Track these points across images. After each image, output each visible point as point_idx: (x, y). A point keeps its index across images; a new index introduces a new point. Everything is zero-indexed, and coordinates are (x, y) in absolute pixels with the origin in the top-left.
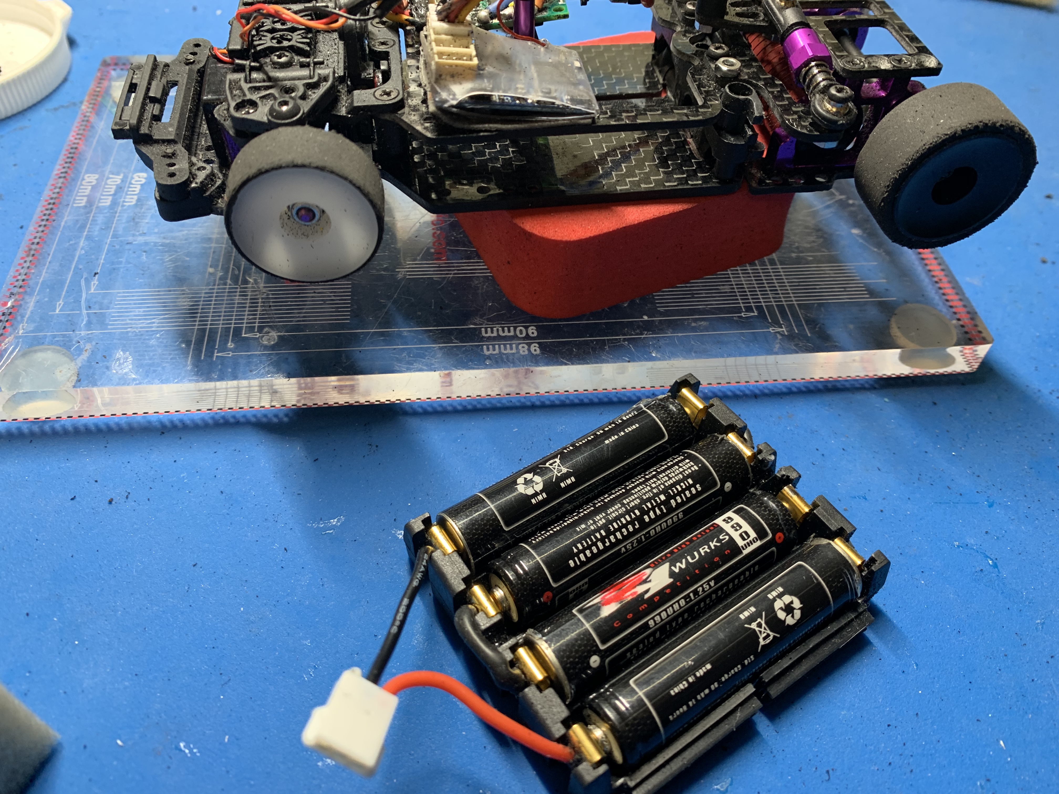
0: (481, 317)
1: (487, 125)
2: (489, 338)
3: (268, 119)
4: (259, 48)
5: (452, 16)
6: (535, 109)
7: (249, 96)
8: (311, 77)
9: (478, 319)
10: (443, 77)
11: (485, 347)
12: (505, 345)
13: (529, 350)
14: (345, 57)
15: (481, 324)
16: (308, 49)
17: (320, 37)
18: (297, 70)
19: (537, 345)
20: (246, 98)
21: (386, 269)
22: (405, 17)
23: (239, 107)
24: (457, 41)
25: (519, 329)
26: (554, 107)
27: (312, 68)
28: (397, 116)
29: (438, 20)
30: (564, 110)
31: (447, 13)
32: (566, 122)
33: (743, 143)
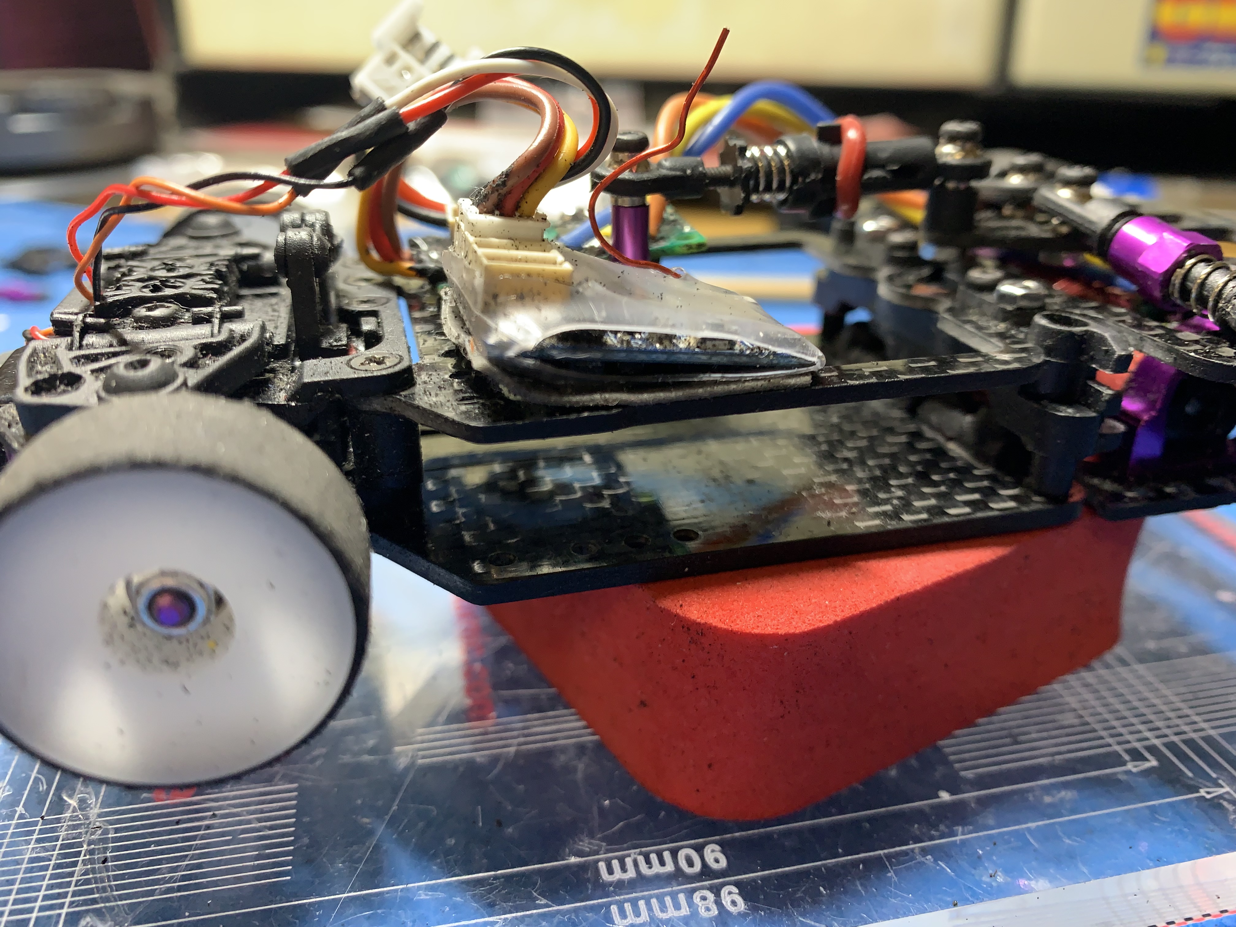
0: (592, 835)
1: (597, 396)
2: (620, 886)
3: (99, 399)
4: (113, 299)
5: (510, 202)
6: (693, 360)
7: (68, 369)
8: (212, 336)
9: (587, 840)
10: (500, 297)
11: (614, 909)
12: (660, 899)
13: (718, 903)
15: (597, 853)
16: (214, 295)
18: (186, 328)
19: (735, 890)
20: (60, 374)
21: (372, 751)
22: (407, 264)
23: (40, 389)
24: (522, 247)
25: (682, 854)
26: (733, 354)
27: (216, 321)
28: (400, 400)
29: (480, 213)
30: (754, 359)
31: (499, 194)
32: (760, 383)
33: (1094, 414)
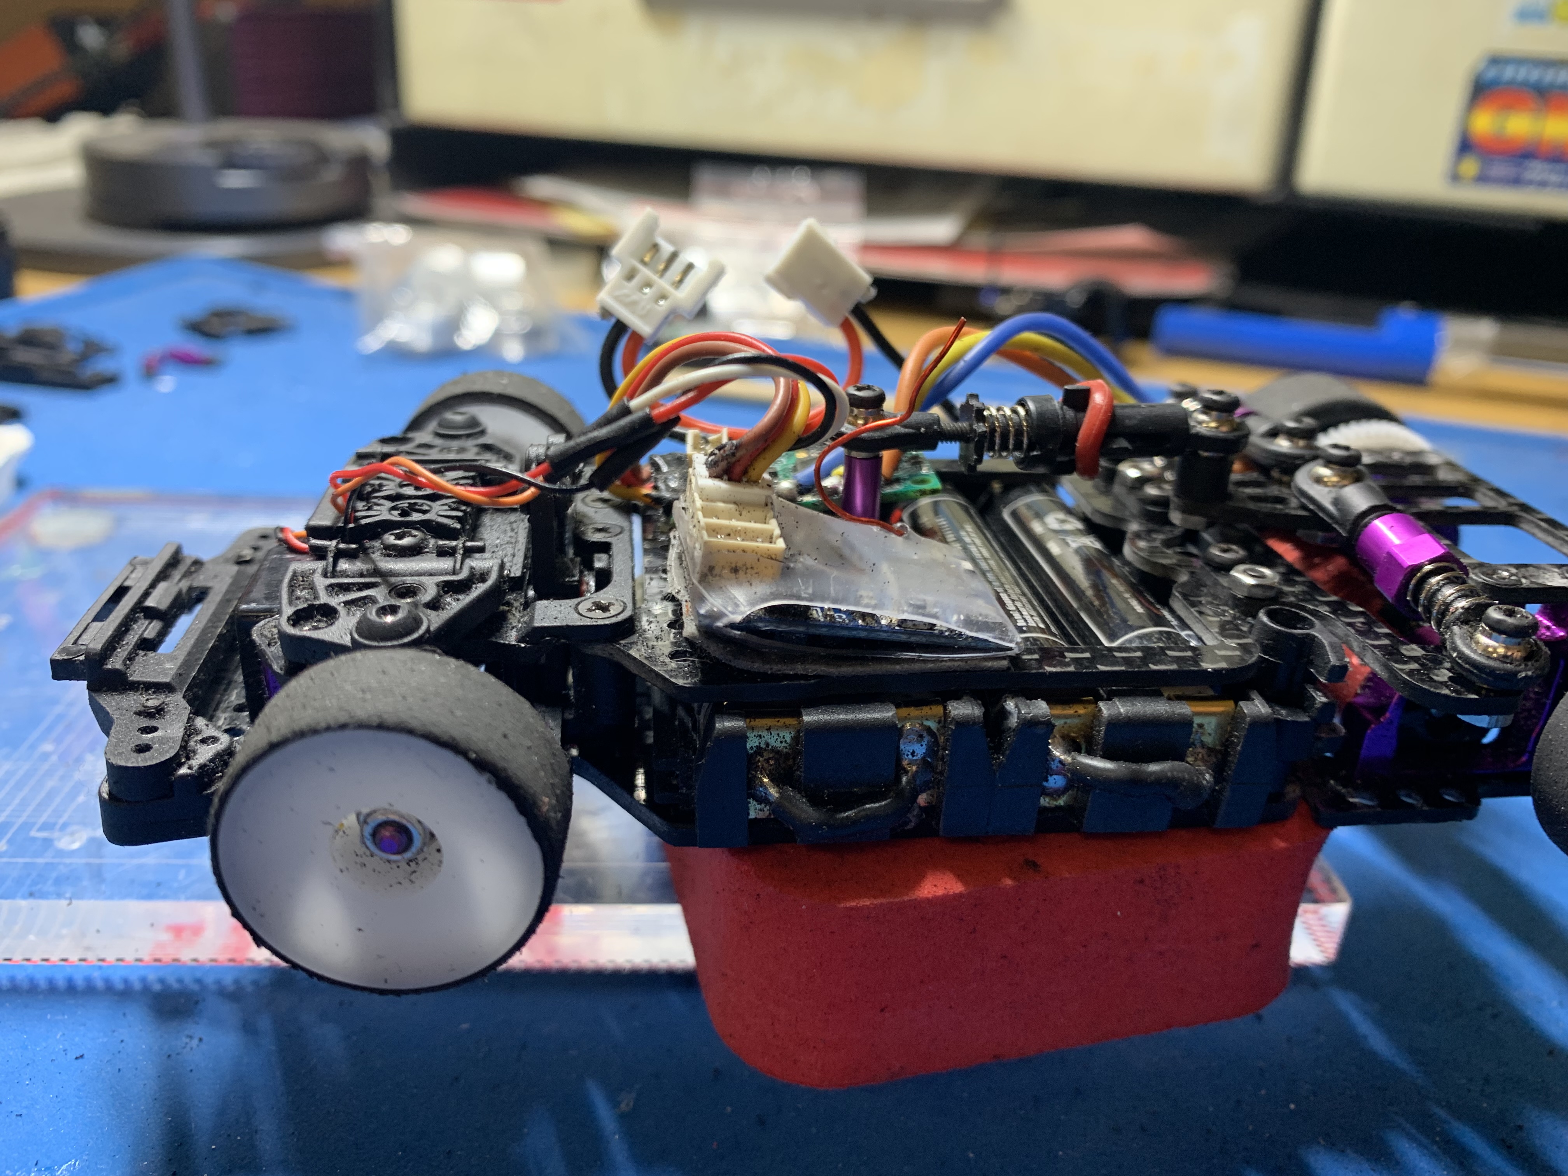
1: (797, 666)
3: (353, 639)
4: (363, 522)
5: (738, 470)
6: (894, 637)
7: (324, 598)
8: (454, 572)
10: (717, 571)
14: (527, 549)
16: (458, 526)
17: (487, 519)
18: (431, 560)
20: (317, 602)
22: (647, 490)
23: (298, 619)
24: (744, 513)
26: (932, 635)
27: (459, 557)
28: (619, 649)
29: (710, 476)
30: (952, 641)
31: (729, 463)
32: (956, 664)
33: (1307, 719)
